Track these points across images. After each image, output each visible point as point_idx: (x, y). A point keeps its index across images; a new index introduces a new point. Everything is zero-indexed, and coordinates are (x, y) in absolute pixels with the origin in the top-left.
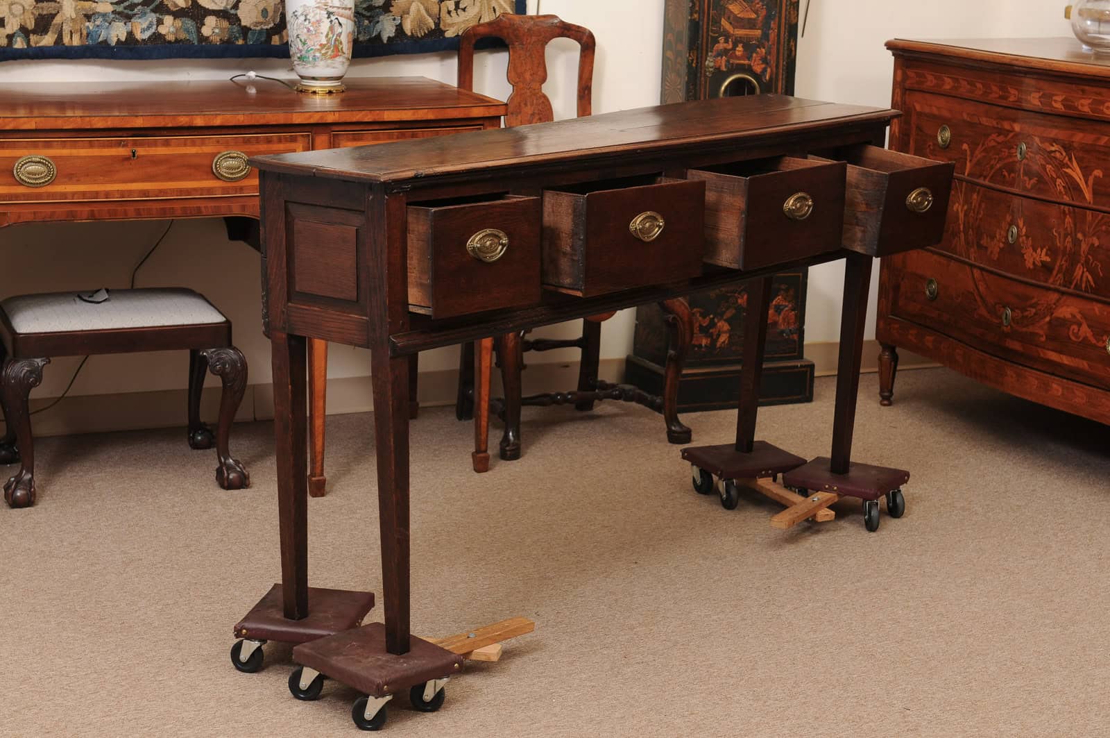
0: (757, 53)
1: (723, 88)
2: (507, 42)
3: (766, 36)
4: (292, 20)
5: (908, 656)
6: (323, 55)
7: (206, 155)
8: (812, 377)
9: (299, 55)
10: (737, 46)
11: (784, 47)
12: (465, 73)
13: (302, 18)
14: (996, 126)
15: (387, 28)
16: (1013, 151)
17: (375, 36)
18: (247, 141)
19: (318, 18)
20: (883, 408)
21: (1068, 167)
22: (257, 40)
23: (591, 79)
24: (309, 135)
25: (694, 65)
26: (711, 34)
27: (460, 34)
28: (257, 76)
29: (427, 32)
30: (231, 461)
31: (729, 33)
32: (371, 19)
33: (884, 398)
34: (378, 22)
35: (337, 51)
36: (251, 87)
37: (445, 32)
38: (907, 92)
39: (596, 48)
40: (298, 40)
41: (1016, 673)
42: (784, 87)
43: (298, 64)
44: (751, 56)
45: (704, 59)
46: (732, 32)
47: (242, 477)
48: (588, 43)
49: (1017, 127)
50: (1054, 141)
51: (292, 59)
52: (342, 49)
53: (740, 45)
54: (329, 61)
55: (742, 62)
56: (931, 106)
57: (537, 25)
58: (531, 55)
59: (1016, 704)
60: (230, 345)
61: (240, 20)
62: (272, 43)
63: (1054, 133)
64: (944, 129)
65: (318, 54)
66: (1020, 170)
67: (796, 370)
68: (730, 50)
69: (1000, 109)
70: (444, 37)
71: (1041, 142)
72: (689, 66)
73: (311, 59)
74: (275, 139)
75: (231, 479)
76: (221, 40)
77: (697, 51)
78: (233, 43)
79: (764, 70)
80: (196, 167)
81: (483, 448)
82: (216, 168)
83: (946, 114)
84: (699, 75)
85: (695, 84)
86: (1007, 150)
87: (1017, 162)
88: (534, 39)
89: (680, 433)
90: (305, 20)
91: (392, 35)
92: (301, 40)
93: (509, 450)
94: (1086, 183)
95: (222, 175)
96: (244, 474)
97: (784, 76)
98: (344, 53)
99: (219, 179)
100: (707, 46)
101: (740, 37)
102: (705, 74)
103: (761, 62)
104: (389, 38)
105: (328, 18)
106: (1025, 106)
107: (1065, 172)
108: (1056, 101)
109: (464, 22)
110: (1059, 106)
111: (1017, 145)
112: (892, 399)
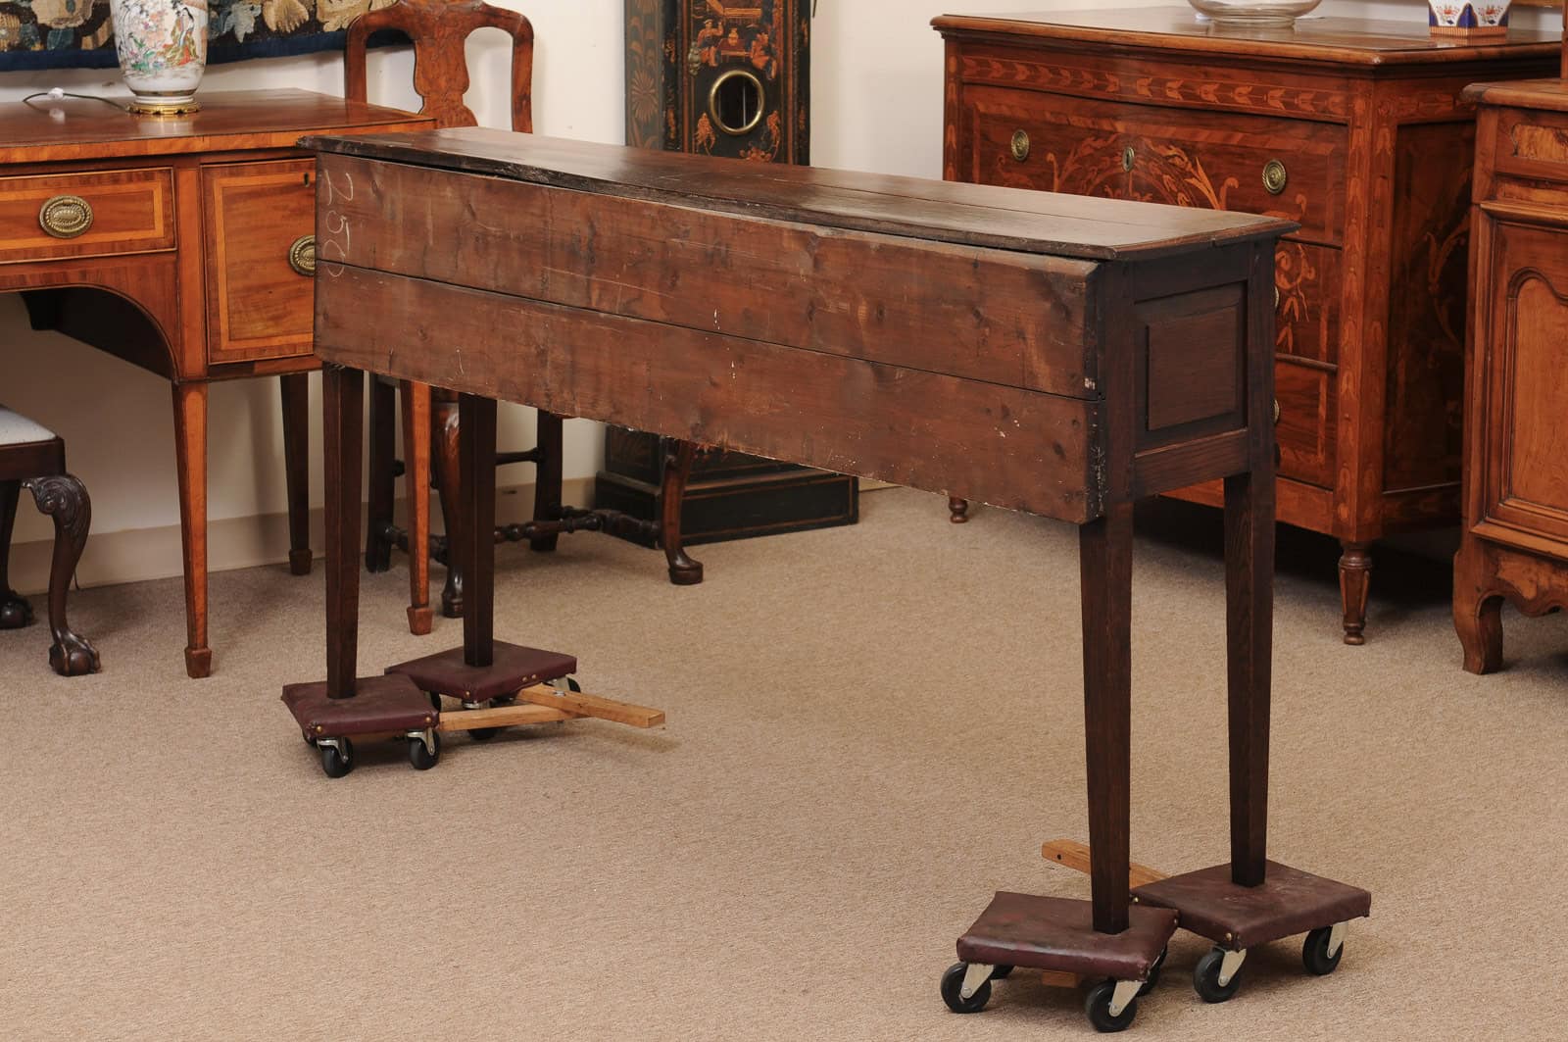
0: (758, 40)
1: (714, 91)
2: (412, 35)
3: (768, 16)
4: (122, 13)
5: (1043, 811)
6: (168, 60)
7: (27, 203)
8: (856, 492)
9: (133, 62)
10: (730, 32)
11: (793, 32)
12: (356, 80)
13: (138, 9)
14: (1091, 126)
15: (243, 23)
16: (1116, 159)
17: (227, 32)
18: (86, 182)
19: (160, 9)
20: (955, 525)
21: (1192, 176)
22: (61, 43)
23: (530, 84)
24: (170, 170)
25: (672, 60)
26: (693, 15)
27: (345, 26)
28: (65, 94)
29: (298, 25)
30: (71, 636)
31: (716, 13)
32: (220, 9)
33: (956, 512)
34: (230, 13)
35: (188, 54)
36: (57, 110)
37: (323, 24)
38: (965, 87)
39: (535, 40)
40: (132, 40)
41: (1180, 821)
42: (796, 86)
43: (133, 75)
44: (750, 45)
45: (686, 51)
46: (722, 12)
47: (89, 656)
48: (522, 35)
49: (1120, 127)
50: (1171, 142)
51: (123, 67)
52: (194, 50)
53: (734, 31)
54: (177, 69)
55: (738, 53)
56: (999, 105)
57: (452, 11)
58: (445, 53)
59: (1186, 854)
60: (63, 472)
61: (35, 17)
62: (83, 47)
63: (1170, 132)
64: (1020, 135)
65: (161, 60)
66: (1127, 185)
67: (833, 480)
68: (721, 37)
69: (1096, 104)
70: (323, 32)
71: (1154, 146)
72: (666, 61)
73: (151, 66)
74: (124, 177)
75: (74, 662)
76: (9, 45)
77: (676, 39)
78: (28, 49)
79: (768, 64)
80: (17, 220)
81: (423, 600)
82: (45, 220)
83: (1021, 114)
84: (680, 73)
85: (675, 87)
86: (1107, 158)
87: (1123, 174)
88: (448, 30)
89: (687, 569)
90: (141, 12)
91: (250, 30)
92: (136, 41)
93: (456, 604)
94: (1218, 196)
95: (53, 230)
96: (91, 654)
97: (796, 71)
98: (197, 57)
99: (52, 236)
100: (689, 33)
101: (734, 19)
102: (688, 72)
103: (763, 52)
104: (246, 34)
105: (174, 7)
106: (1131, 97)
107: (1188, 183)
108: (1171, 89)
109: (348, 9)
110: (1174, 97)
111: (1122, 151)
112: (967, 513)
